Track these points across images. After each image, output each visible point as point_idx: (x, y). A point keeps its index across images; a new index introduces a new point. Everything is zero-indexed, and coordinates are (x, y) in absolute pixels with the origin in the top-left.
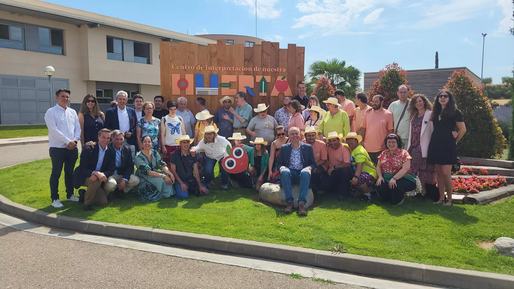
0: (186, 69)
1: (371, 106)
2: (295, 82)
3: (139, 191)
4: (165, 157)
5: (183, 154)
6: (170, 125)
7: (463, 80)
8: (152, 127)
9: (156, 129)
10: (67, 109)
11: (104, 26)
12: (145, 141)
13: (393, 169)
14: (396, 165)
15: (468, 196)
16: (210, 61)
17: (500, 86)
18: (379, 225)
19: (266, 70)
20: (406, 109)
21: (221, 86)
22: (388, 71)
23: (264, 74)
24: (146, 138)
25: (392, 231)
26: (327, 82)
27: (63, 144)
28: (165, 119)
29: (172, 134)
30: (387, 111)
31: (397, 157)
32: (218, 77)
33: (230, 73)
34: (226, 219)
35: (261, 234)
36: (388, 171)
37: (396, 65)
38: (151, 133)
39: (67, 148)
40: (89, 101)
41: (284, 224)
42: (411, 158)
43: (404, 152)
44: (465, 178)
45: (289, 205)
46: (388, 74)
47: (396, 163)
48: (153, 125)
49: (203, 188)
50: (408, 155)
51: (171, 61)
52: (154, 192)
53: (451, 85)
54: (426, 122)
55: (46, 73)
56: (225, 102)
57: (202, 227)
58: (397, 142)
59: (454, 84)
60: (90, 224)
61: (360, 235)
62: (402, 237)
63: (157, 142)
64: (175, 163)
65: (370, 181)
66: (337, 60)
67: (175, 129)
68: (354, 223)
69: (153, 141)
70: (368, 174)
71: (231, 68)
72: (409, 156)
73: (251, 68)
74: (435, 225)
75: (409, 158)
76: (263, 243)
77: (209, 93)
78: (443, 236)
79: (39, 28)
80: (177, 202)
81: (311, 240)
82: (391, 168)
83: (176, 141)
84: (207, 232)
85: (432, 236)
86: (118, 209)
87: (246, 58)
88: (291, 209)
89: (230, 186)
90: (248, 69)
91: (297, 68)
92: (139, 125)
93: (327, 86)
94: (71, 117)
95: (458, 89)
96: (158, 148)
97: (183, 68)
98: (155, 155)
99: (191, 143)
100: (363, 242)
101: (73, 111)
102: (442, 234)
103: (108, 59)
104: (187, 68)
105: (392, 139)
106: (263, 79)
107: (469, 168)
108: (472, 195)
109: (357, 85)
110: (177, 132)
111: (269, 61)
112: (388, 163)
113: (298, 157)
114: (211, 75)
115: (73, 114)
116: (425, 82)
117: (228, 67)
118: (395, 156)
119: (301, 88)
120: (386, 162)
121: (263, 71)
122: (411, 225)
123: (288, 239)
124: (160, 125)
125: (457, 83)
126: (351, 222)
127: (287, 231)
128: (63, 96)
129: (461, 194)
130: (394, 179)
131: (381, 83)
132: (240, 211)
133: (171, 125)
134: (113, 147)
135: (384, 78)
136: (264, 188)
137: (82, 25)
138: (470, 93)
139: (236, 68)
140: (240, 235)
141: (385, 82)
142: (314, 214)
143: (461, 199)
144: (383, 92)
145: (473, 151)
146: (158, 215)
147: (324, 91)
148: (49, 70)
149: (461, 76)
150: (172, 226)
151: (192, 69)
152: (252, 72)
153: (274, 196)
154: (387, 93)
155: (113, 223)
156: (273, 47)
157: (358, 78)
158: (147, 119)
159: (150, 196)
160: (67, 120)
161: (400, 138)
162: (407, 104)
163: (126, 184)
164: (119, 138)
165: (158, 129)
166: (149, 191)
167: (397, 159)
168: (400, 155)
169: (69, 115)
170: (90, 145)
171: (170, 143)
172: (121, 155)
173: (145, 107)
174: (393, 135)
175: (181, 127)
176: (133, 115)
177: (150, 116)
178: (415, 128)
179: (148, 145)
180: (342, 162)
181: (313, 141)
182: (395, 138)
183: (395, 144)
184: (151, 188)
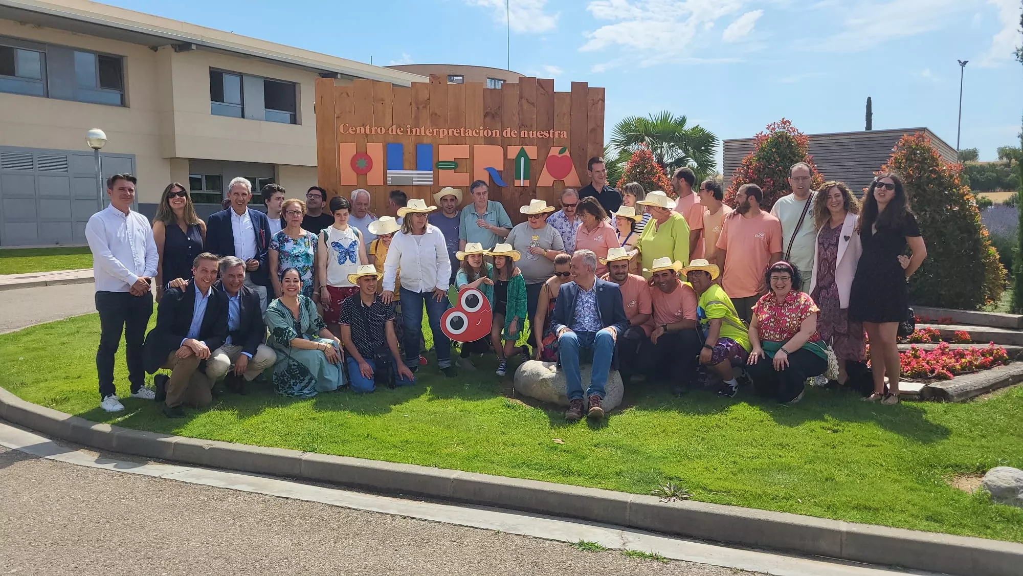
0: (368, 132)
3: (274, 377)
4: (326, 310)
5: (364, 304)
6: (336, 245)
7: (921, 153)
8: (300, 249)
9: (308, 255)
10: (129, 215)
11: (204, 48)
12: (287, 279)
13: (782, 332)
14: (788, 324)
15: (930, 385)
16: (417, 118)
17: (993, 164)
18: (754, 444)
19: (529, 134)
20: (808, 212)
21: (437, 166)
22: (770, 136)
23: (524, 142)
24: (288, 273)
25: (780, 456)
26: (650, 159)
27: (124, 284)
28: (326, 234)
29: (340, 263)
30: (769, 216)
31: (791, 307)
32: (432, 149)
33: (457, 141)
34: (448, 433)
35: (519, 462)
36: (772, 337)
37: (788, 124)
38: (298, 261)
39: (131, 293)
40: (173, 195)
41: (563, 443)
42: (818, 310)
43: (805, 297)
44: (924, 350)
45: (575, 405)
46: (771, 142)
47: (788, 320)
48: (303, 245)
49: (406, 369)
50: (812, 303)
51: (338, 117)
52: (304, 380)
53: (897, 163)
54: (846, 238)
55: (88, 142)
56: (445, 199)
57: (402, 449)
58: (790, 279)
59: (904, 161)
60: (176, 444)
61: (716, 463)
62: (800, 467)
63: (310, 280)
64: (350, 321)
65: (737, 356)
66: (669, 115)
67: (347, 254)
68: (703, 439)
69: (303, 279)
70: (732, 341)
71: (459, 131)
72: (813, 307)
73: (498, 132)
74: (864, 444)
75: (813, 310)
76: (523, 480)
77: (415, 181)
78: (882, 465)
79: (76, 53)
80: (351, 398)
81: (619, 474)
82: (779, 330)
83: (350, 277)
84: (410, 459)
85: (860, 464)
86: (234, 414)
87: (488, 111)
88: (576, 413)
90: (492, 133)
91: (589, 131)
92: (275, 246)
93: (649, 165)
94: (139, 231)
95: (911, 170)
96: (313, 291)
97: (363, 132)
98: (306, 307)
100: (721, 477)
101: (143, 218)
102: (879, 461)
103: (212, 114)
104: (370, 131)
105: (782, 272)
106: (522, 153)
107: (932, 329)
108: (940, 383)
109: (710, 165)
110: (350, 259)
111: (535, 116)
112: (772, 320)
113: (591, 308)
114: (418, 146)
115: (142, 225)
116: (845, 157)
117: (451, 130)
118: (785, 306)
119: (599, 171)
120: (768, 318)
121: (522, 136)
122: (818, 443)
123: (572, 473)
124: (316, 246)
125: (909, 160)
126: (698, 439)
127: (571, 456)
128: (123, 189)
129: (918, 382)
130: (785, 351)
131: (757, 160)
132: (476, 416)
133: (338, 247)
134: (224, 289)
135: (763, 149)
136: (525, 371)
137: (160, 46)
138: (934, 179)
139: (468, 131)
140: (476, 465)
141: (765, 159)
142: (624, 422)
143: (917, 392)
144: (761, 176)
145: (941, 294)
146: (313, 425)
147: (643, 176)
148: (95, 137)
149: (917, 145)
150: (342, 448)
151: (379, 132)
152: (500, 139)
153: (545, 387)
154: (769, 180)
155: (223, 441)
156: (541, 89)
157: (711, 149)
158: (291, 234)
159: (297, 388)
160: (130, 237)
161: (795, 269)
162: (809, 201)
163: (248, 363)
164: (235, 273)
165: (313, 254)
166: (294, 377)
167: (791, 312)
168: (797, 304)
169: (134, 227)
170: (177, 286)
171: (337, 282)
172: (238, 307)
173: (287, 210)
174: (782, 264)
175: (358, 249)
176: (261, 226)
177: (296, 227)
178: (825, 251)
179: (294, 287)
180: (681, 318)
181: (623, 276)
182: (787, 270)
183: (786, 283)
184: (298, 372)
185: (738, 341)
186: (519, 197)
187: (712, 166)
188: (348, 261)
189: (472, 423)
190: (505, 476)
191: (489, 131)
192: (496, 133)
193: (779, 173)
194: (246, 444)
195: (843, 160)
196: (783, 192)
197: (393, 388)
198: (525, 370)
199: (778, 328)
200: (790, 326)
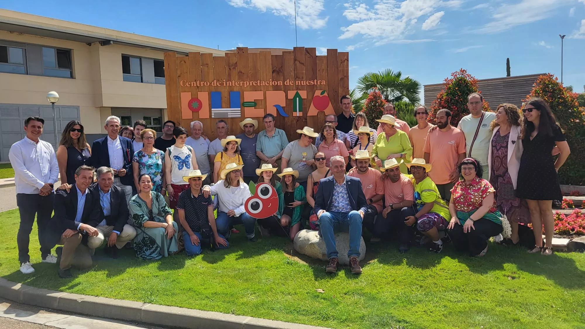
0: (198, 85)
1: (435, 125)
2: (338, 97)
3: (135, 245)
4: (171, 200)
5: (193, 196)
6: (177, 157)
7: (552, 86)
8: (152, 161)
9: (158, 164)
10: (39, 143)
12: (143, 181)
13: (469, 205)
14: (472, 200)
15: (574, 240)
16: (229, 75)
17: (582, 95)
18: (458, 290)
19: (301, 83)
20: (481, 125)
21: (243, 105)
22: (454, 80)
23: (298, 88)
24: (143, 177)
25: (477, 300)
26: (380, 97)
27: (35, 188)
28: (170, 151)
29: (180, 169)
30: (457, 130)
31: (475, 188)
32: (240, 94)
33: (255, 89)
34: (246, 285)
35: (292, 309)
36: (462, 209)
37: (465, 72)
38: (152, 169)
39: (40, 194)
40: (74, 130)
41: (324, 292)
42: (495, 191)
43: (485, 182)
44: (565, 214)
45: (333, 262)
46: (455, 83)
47: (473, 197)
48: (155, 158)
49: (220, 240)
50: (490, 186)
51: (179, 76)
52: (153, 247)
53: (536, 93)
54: (513, 142)
55: (48, 99)
56: (245, 126)
57: (212, 299)
58: (474, 169)
59: (541, 92)
60: (60, 298)
61: (431, 306)
62: (492, 310)
63: (159, 181)
64: (184, 207)
65: (441, 225)
66: (391, 71)
67: (184, 163)
68: (421, 287)
69: (155, 180)
70: (438, 215)
71: (256, 82)
72: (491, 189)
73: (281, 82)
74: (536, 288)
75: (491, 191)
76: (294, 324)
77: (230, 115)
78: (552, 307)
79: (43, 48)
80: (184, 260)
81: (362, 318)
82: (466, 204)
83: (184, 178)
84: (216, 308)
85: (536, 306)
86: (104, 274)
87: (274, 69)
88: (335, 268)
89: (258, 235)
90: (278, 83)
91: (339, 79)
92: (136, 160)
93: (379, 101)
94: (46, 153)
95: (546, 98)
96: (162, 188)
97: (195, 85)
98: (157, 199)
99: (203, 179)
100: (436, 320)
101: (48, 144)
102: (549, 303)
103: (124, 81)
104: (200, 84)
105: (469, 164)
106: (297, 95)
107: (567, 199)
108: (579, 238)
109: (416, 100)
110: (186, 166)
111: (304, 72)
112: (462, 197)
113: (343, 197)
114: (231, 92)
115: (47, 149)
116: (497, 93)
117: (251, 82)
118: (471, 188)
119: (345, 104)
120: (461, 196)
121: (297, 84)
122: (503, 288)
123: (329, 317)
124: (163, 159)
125: (545, 91)
126: (418, 287)
127: (329, 303)
128: (34, 126)
129: (564, 238)
130: (471, 219)
131: (446, 95)
132: (266, 271)
133: (178, 158)
134: (100, 189)
135: (450, 88)
136: (300, 238)
137: (93, 43)
138: (561, 103)
139: (262, 82)
140: (261, 312)
141: (452, 94)
142: (366, 274)
143: (565, 245)
144: (450, 105)
145: (570, 176)
146: (155, 281)
147: (376, 107)
148: (52, 96)
149: (549, 81)
150: (171, 299)
151: (206, 85)
152: (282, 87)
153: (313, 249)
154: (455, 107)
155: (92, 295)
156: (308, 54)
157: (417, 91)
158: (147, 152)
159: (148, 253)
160: (39, 157)
161: (478, 163)
162: (482, 119)
163: (117, 237)
164: (106, 177)
165: (161, 163)
166: (146, 245)
167: (474, 192)
168: (479, 186)
169: (42, 150)
170: (64, 189)
171: (177, 181)
172: (110, 200)
173: (144, 136)
174: (469, 160)
175: (191, 159)
176: (128, 147)
177: (149, 147)
178: (497, 151)
179: (148, 186)
180: (402, 199)
181: (365, 169)
182: (473, 163)
183: (471, 172)
184: (149, 242)
185: (442, 214)
186: (296, 123)
187: (418, 101)
188: (185, 167)
189: (262, 277)
190: (281, 321)
191: (276, 82)
192: (280, 83)
193: (460, 102)
194: (107, 297)
195: (496, 95)
196: (464, 114)
197: (213, 251)
198: (300, 236)
199: (466, 203)
200: (474, 201)
